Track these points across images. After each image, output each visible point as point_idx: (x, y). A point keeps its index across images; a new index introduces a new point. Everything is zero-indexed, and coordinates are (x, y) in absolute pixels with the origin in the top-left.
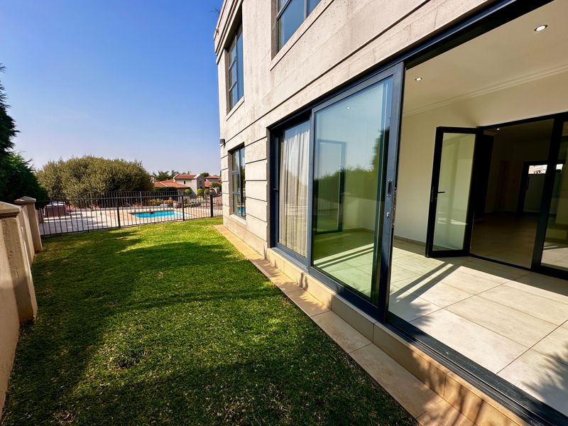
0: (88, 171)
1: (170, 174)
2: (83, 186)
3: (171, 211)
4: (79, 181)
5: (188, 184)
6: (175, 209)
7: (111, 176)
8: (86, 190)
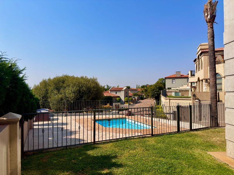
0: (65, 85)
1: (106, 87)
2: (60, 96)
3: (123, 118)
4: (59, 93)
5: (118, 94)
6: (127, 117)
7: (78, 88)
8: (62, 99)
